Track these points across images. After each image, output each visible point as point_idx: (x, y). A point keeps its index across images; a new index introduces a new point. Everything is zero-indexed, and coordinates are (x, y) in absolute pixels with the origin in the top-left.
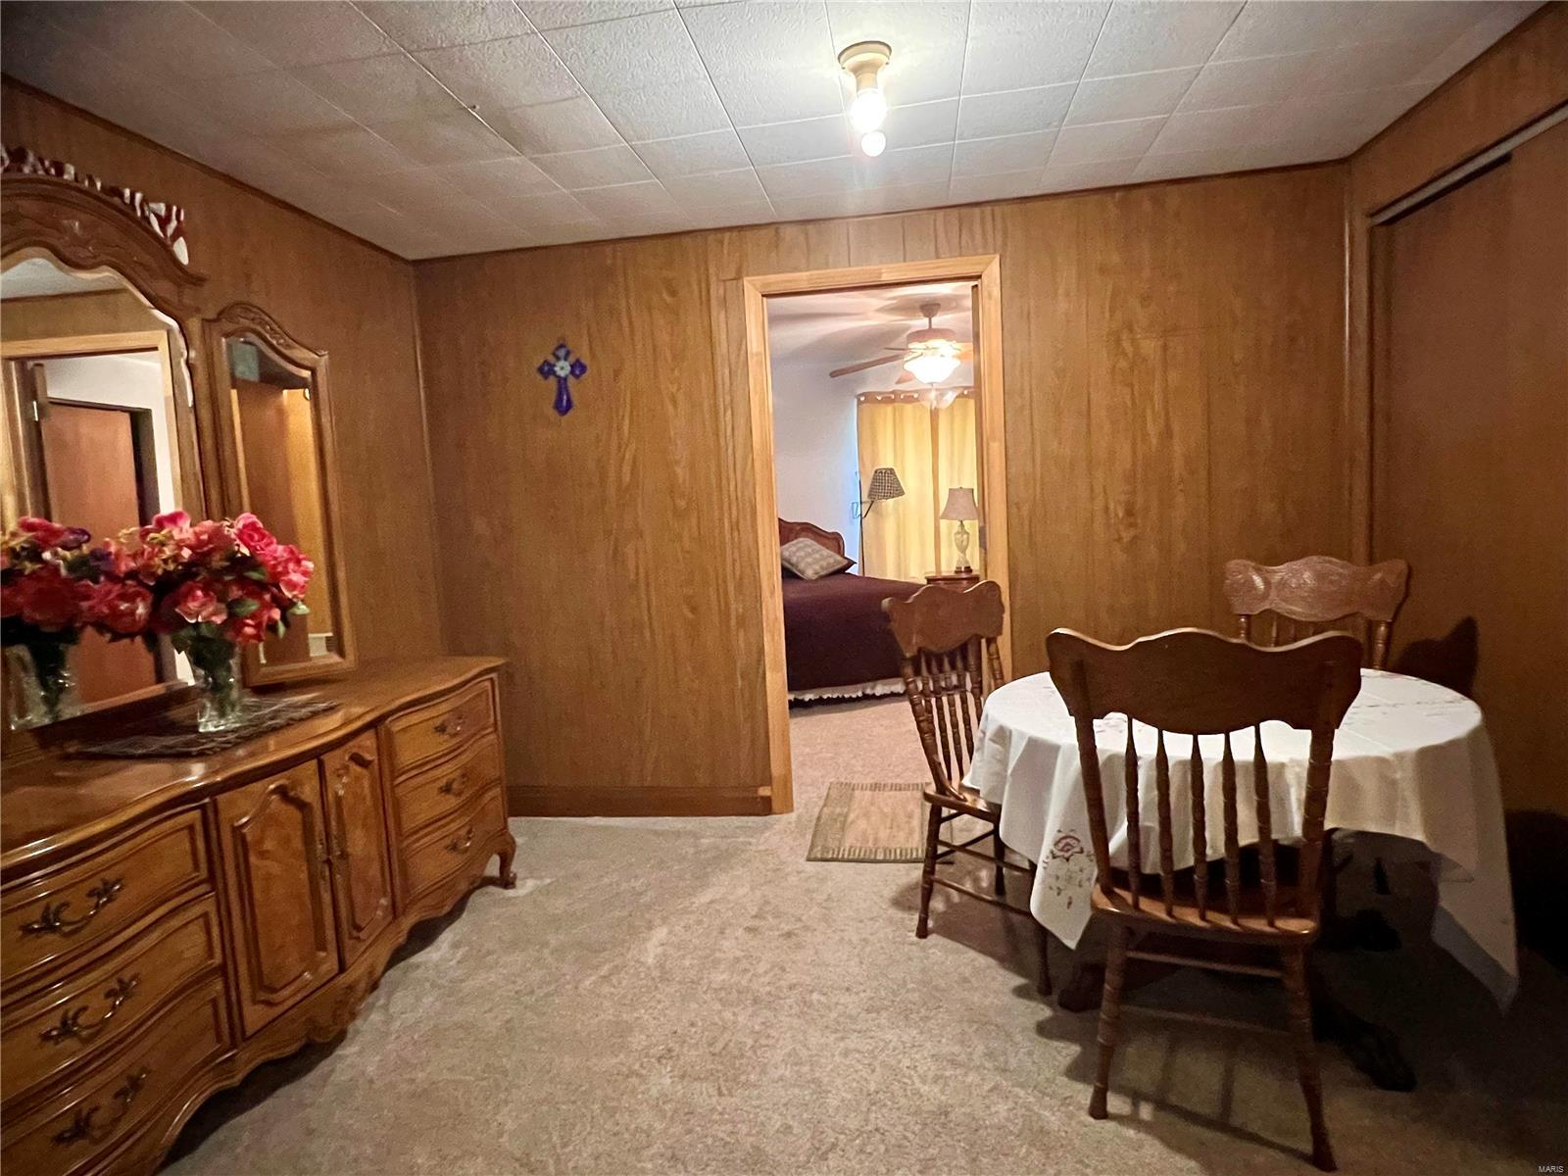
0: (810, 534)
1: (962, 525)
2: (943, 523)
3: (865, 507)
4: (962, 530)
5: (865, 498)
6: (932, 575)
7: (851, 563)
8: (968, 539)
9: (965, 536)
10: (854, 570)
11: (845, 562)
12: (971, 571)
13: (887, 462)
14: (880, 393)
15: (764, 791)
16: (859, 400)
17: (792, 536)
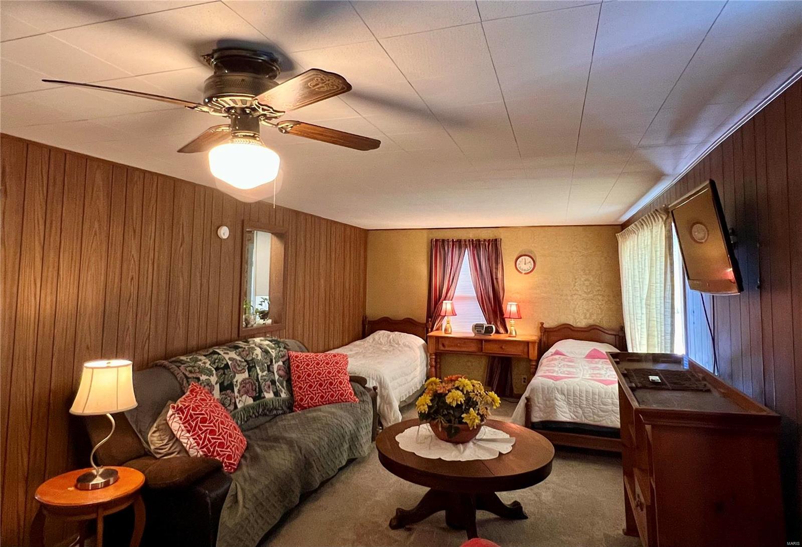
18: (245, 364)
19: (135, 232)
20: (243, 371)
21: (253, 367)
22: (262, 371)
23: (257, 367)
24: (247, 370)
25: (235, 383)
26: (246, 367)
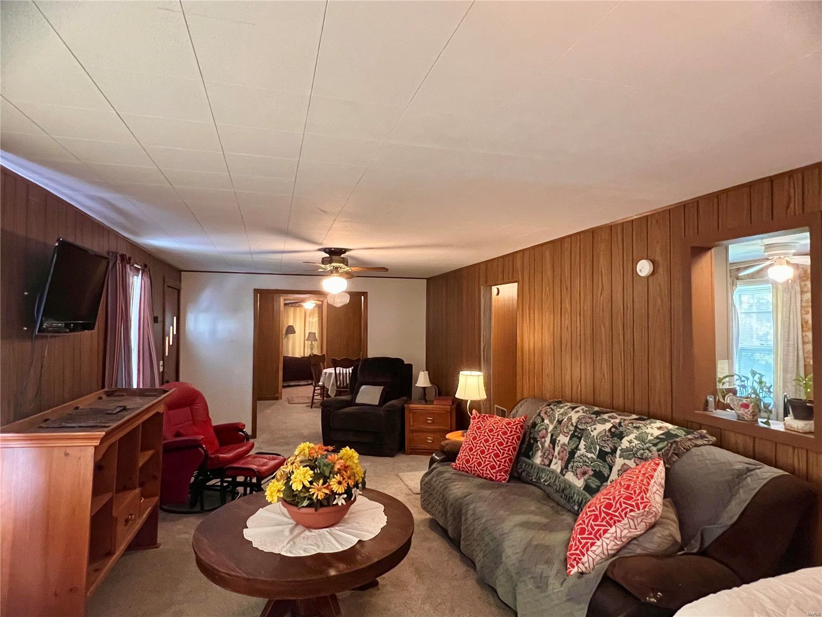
1: (312, 343)
2: (306, 342)
4: (312, 344)
6: (302, 356)
13: (291, 323)
15: (277, 395)
18: (572, 428)
19: (567, 289)
20: (566, 435)
21: (577, 436)
22: (589, 449)
23: (582, 441)
24: (569, 436)
25: (558, 442)
26: (571, 433)
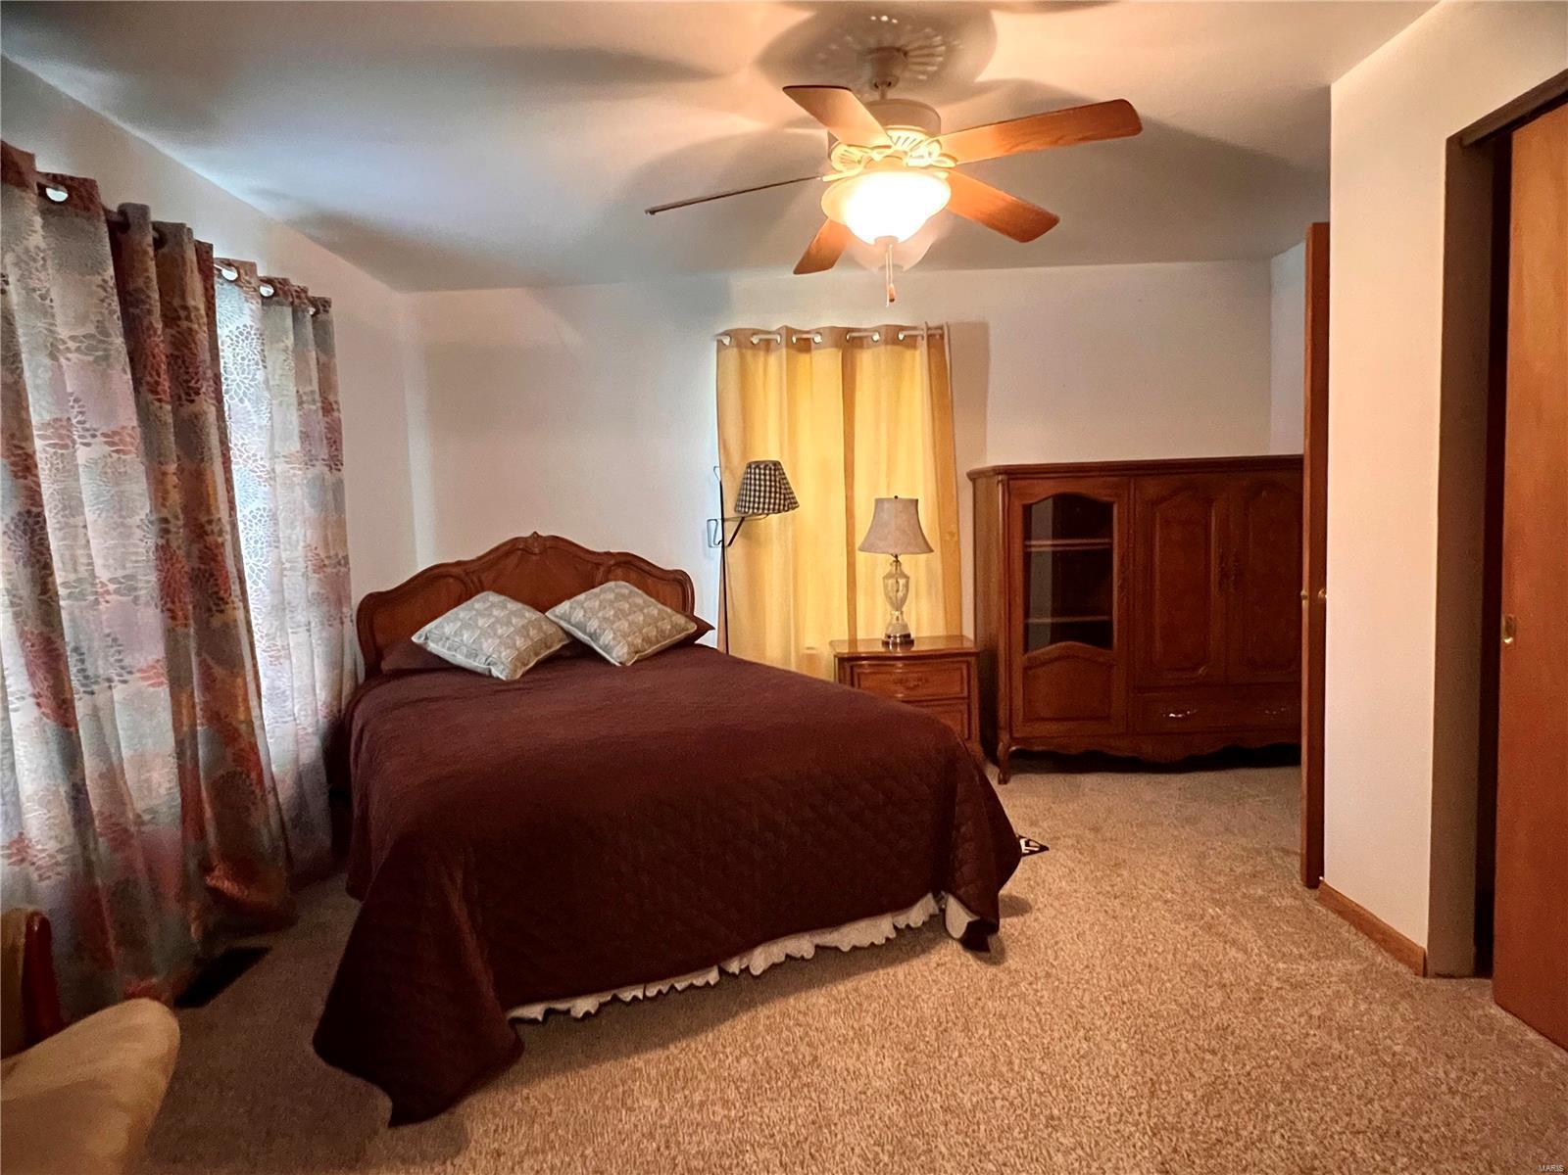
0: (633, 575)
1: (896, 562)
2: (861, 557)
3: (731, 527)
4: (897, 571)
5: (730, 513)
6: (845, 650)
7: (704, 628)
8: (907, 586)
9: (902, 582)
10: (710, 640)
11: (693, 628)
12: (912, 642)
13: (768, 450)
14: (755, 332)
16: (720, 342)
17: (600, 575)
